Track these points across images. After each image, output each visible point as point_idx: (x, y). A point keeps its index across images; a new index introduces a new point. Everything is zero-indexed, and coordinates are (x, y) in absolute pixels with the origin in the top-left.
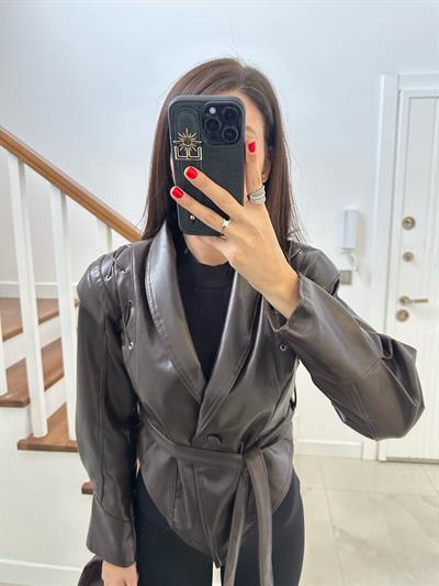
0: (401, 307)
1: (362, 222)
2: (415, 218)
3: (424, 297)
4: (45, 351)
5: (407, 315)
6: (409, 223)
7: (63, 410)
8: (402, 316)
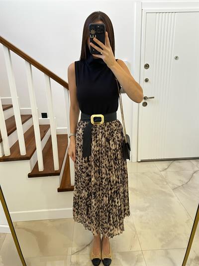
3: (153, 96)
5: (147, 104)
6: (147, 66)
8: (145, 104)
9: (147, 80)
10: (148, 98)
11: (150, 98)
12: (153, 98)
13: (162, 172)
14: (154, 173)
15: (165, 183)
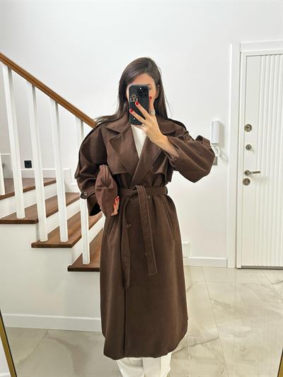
0: (245, 177)
1: (222, 128)
2: (251, 125)
3: (258, 170)
4: (47, 201)
5: (249, 181)
6: (248, 128)
7: (57, 230)
8: (246, 182)
9: (249, 148)
10: (251, 173)
11: (254, 173)
12: (259, 172)
13: (274, 285)
14: (262, 285)
15: (280, 301)
